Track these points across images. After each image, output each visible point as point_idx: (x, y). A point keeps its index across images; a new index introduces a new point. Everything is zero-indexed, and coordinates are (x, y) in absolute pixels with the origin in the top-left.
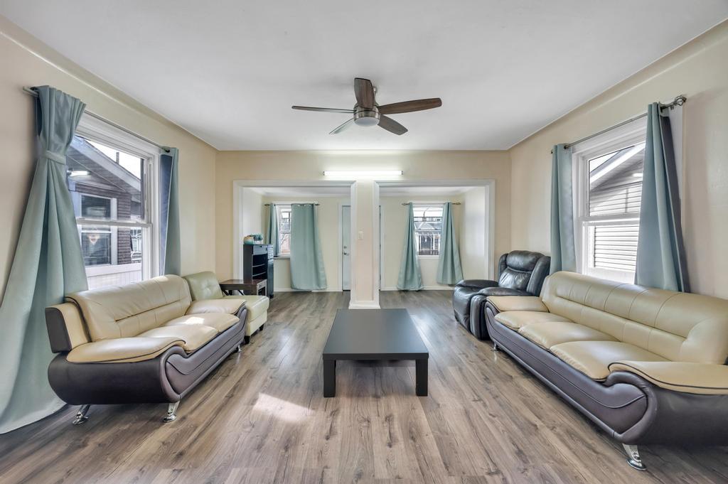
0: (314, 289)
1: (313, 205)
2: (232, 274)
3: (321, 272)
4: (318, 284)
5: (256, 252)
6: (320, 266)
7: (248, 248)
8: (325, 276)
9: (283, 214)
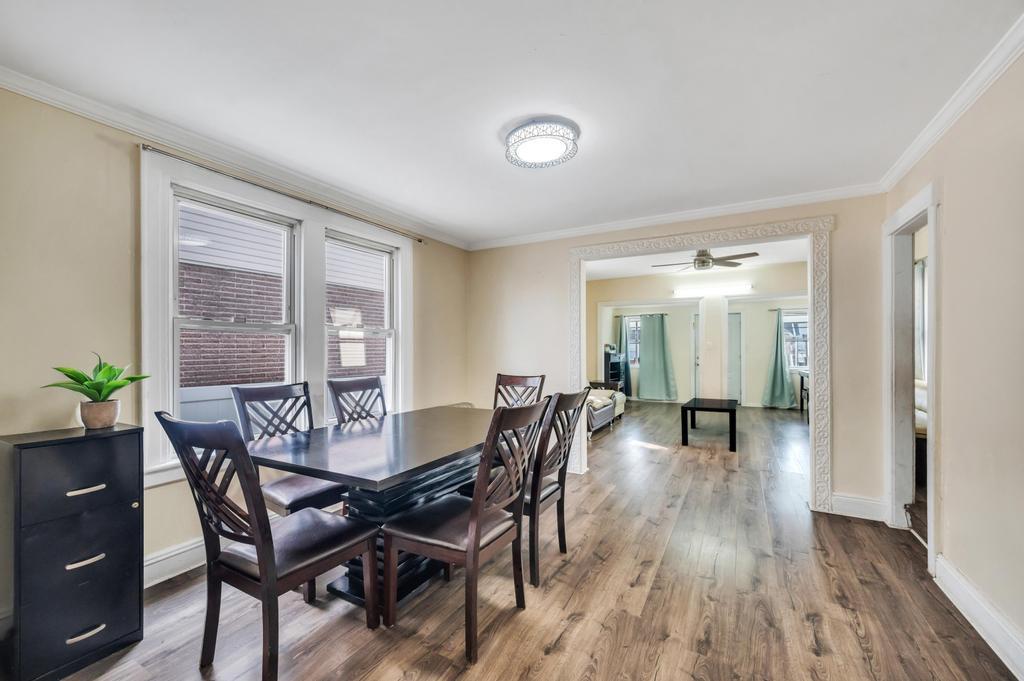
0: (664, 398)
1: (662, 315)
2: (596, 376)
3: (672, 383)
4: (668, 394)
5: (613, 360)
6: (670, 376)
7: (607, 356)
8: (675, 386)
9: (631, 324)
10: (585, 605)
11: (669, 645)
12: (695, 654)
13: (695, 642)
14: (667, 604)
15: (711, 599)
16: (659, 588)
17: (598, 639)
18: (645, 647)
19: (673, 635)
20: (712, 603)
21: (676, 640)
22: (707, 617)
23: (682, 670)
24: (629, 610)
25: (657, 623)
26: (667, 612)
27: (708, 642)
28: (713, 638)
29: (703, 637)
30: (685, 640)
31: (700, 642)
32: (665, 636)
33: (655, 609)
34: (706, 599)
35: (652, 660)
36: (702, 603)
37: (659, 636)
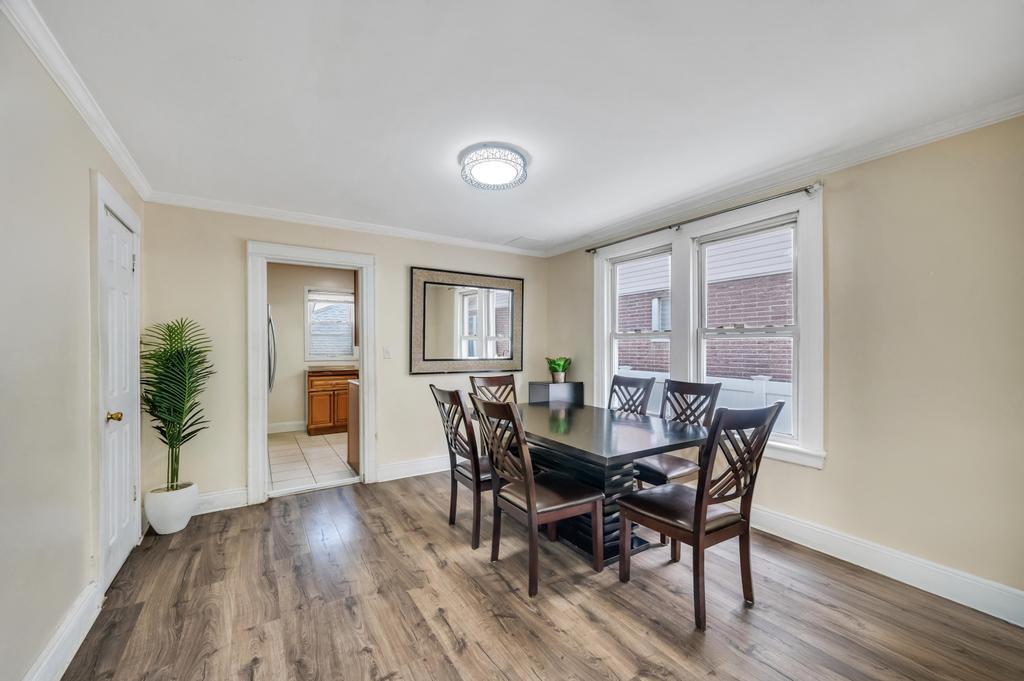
10: (449, 573)
11: (373, 588)
12: (354, 594)
13: (358, 602)
14: (399, 614)
15: (368, 650)
16: (418, 624)
17: (415, 564)
18: (386, 577)
19: (376, 595)
20: (363, 646)
21: (371, 594)
22: (360, 628)
23: (356, 581)
24: (419, 590)
25: (393, 596)
26: (393, 609)
27: (349, 608)
28: (346, 612)
29: (354, 608)
30: (365, 598)
31: (355, 603)
32: (380, 591)
33: (403, 604)
34: (371, 646)
35: (377, 575)
36: (372, 638)
37: (383, 589)
